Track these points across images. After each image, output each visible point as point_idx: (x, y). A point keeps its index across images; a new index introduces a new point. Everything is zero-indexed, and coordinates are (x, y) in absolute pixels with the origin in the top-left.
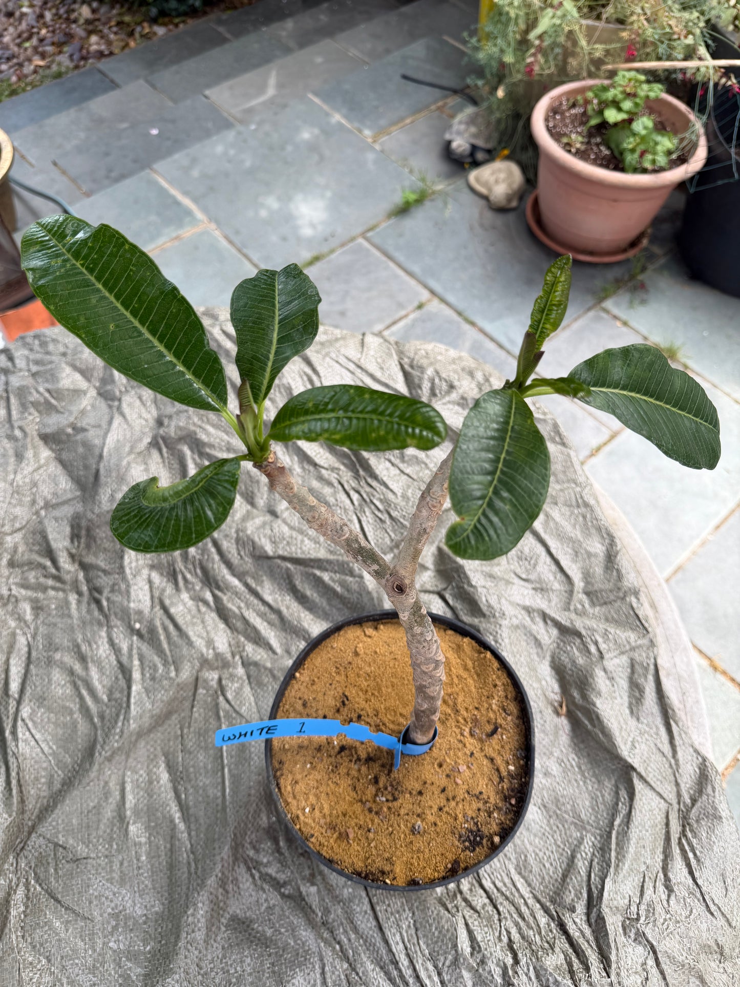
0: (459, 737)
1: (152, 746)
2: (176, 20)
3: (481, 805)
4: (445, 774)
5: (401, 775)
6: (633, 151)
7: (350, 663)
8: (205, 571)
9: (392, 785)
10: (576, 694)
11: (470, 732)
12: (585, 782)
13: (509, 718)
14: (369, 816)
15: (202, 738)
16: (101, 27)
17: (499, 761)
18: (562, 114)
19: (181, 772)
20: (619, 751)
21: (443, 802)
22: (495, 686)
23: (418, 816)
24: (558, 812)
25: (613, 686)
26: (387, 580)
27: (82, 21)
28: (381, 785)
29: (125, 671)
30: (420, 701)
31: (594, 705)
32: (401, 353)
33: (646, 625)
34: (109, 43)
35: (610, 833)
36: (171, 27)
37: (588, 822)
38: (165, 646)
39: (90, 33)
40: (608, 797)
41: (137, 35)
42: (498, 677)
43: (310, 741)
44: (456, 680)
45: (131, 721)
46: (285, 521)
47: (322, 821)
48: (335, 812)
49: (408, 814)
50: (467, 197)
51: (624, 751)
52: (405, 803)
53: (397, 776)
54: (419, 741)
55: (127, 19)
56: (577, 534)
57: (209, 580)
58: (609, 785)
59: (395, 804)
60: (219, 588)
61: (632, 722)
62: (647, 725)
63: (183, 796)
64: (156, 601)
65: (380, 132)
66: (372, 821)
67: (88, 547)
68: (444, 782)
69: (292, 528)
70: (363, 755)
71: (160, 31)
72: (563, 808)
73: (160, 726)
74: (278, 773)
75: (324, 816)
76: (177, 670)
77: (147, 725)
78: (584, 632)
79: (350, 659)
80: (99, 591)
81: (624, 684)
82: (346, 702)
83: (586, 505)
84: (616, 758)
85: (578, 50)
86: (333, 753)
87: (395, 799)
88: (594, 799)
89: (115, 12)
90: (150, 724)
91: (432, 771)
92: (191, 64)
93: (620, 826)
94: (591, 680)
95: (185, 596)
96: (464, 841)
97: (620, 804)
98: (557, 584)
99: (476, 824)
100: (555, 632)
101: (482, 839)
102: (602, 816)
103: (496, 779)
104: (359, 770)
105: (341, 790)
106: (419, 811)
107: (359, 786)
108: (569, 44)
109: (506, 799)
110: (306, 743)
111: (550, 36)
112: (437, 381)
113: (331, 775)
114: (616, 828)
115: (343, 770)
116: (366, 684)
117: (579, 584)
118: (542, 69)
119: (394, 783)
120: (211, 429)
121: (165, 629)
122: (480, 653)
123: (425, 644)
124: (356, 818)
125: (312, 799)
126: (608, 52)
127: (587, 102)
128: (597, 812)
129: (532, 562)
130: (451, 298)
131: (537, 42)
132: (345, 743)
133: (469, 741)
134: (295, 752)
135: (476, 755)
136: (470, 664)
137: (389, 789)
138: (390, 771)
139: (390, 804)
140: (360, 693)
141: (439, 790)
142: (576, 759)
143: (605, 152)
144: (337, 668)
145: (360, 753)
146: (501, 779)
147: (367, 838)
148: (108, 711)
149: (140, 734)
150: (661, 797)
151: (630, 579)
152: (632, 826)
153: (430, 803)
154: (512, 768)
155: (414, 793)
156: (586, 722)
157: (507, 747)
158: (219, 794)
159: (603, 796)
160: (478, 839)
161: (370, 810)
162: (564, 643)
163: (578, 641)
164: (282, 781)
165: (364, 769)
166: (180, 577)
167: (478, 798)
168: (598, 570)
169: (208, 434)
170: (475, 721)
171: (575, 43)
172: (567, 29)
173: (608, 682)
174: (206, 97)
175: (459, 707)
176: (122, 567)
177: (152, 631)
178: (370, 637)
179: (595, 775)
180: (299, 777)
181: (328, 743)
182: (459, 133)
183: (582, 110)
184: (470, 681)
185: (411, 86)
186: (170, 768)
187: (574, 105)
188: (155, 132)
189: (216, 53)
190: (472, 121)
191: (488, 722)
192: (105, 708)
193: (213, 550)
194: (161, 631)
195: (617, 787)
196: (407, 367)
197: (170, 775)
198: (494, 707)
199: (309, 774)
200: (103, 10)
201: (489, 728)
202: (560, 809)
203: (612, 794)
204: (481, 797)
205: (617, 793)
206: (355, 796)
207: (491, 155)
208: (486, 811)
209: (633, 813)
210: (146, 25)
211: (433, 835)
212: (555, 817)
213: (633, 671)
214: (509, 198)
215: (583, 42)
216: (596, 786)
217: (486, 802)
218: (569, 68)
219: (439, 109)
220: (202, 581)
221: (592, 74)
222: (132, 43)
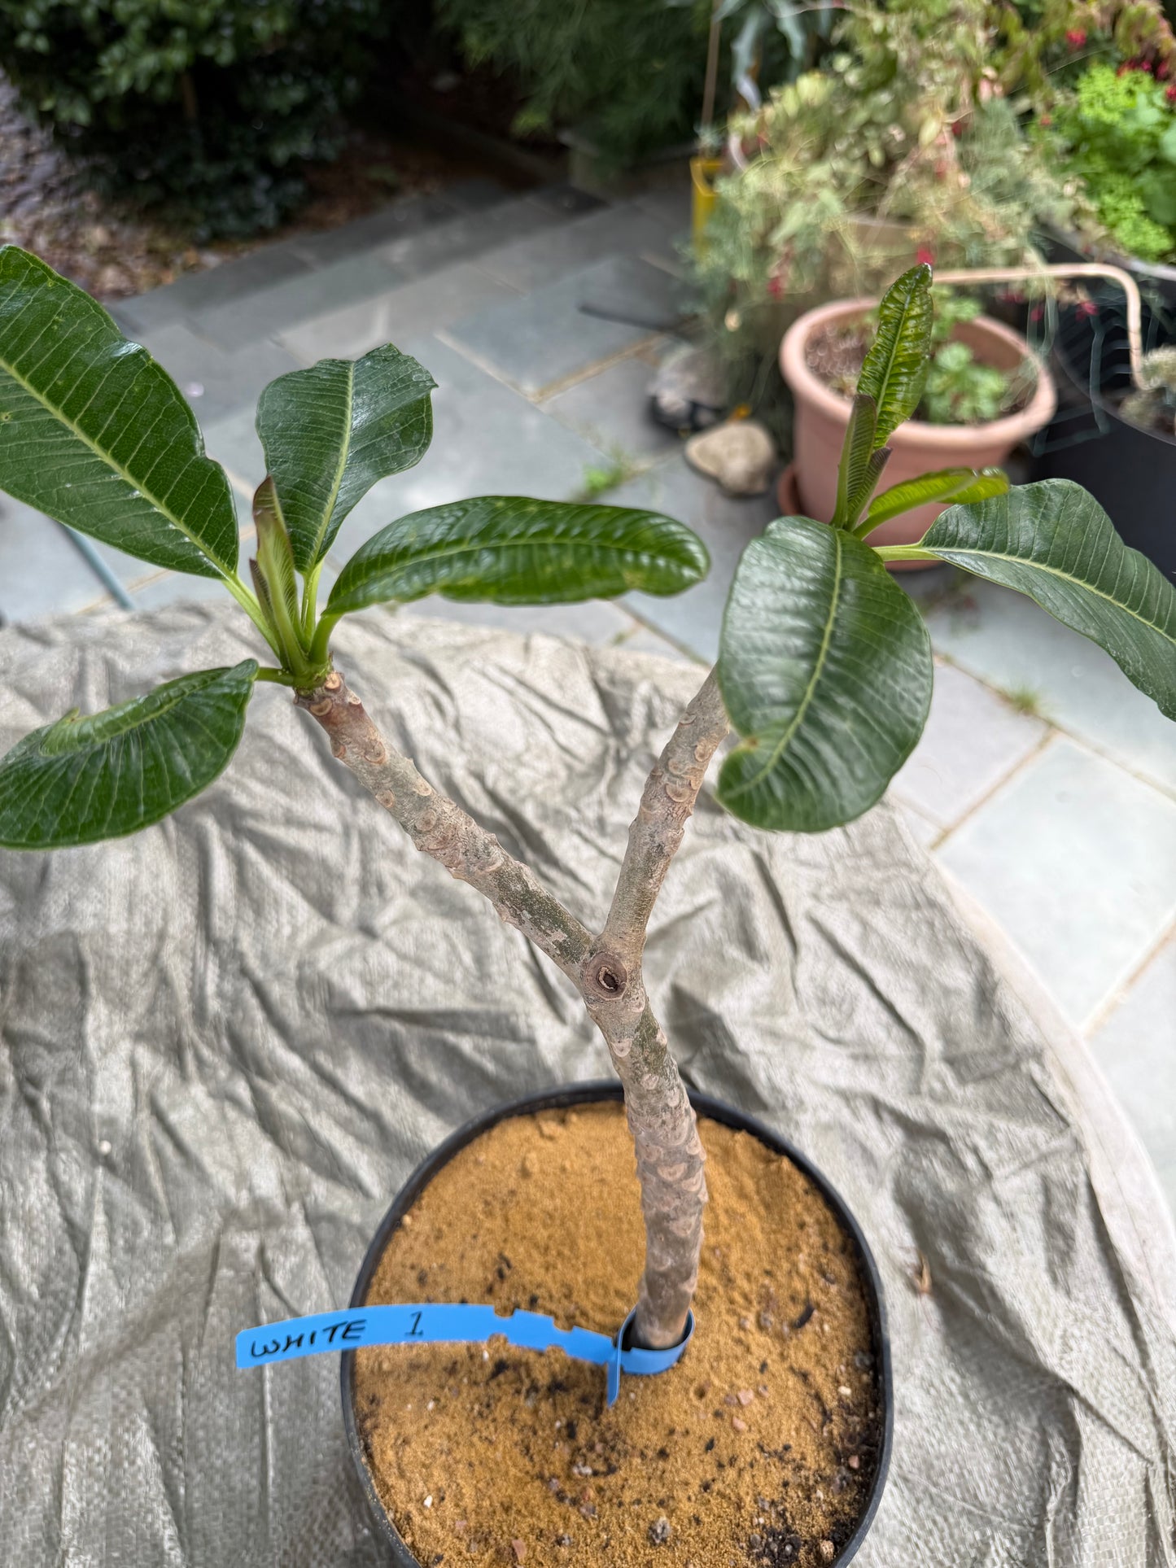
0: (736, 1332)
1: (123, 1387)
2: (237, 246)
3: (788, 1474)
4: (711, 1410)
5: (621, 1418)
6: (941, 394)
7: (513, 1193)
8: (237, 1042)
9: (604, 1441)
10: (946, 1250)
11: (758, 1322)
12: (979, 1426)
13: (834, 1289)
14: (559, 1509)
15: (223, 1368)
16: (121, 257)
17: (819, 1377)
18: (828, 348)
19: (180, 1440)
20: (1041, 1357)
21: (711, 1472)
22: (802, 1226)
23: (661, 1503)
24: (934, 1490)
25: (1014, 1229)
26: (585, 965)
27: (92, 250)
28: (582, 1439)
29: (77, 1236)
30: (656, 1252)
31: (983, 1268)
32: (593, 664)
33: (1063, 1111)
34: (132, 278)
35: (1040, 1528)
36: (229, 257)
37: (994, 1508)
38: (157, 1183)
39: (104, 264)
40: (1028, 1455)
41: (177, 267)
42: (808, 1209)
43: (434, 1354)
44: (724, 1219)
45: (83, 1336)
46: (389, 945)
47: (460, 1525)
48: (486, 1503)
49: (639, 1502)
50: (686, 478)
51: (1050, 1356)
52: (633, 1476)
53: (613, 1419)
54: (656, 1343)
55: (163, 244)
56: (920, 955)
57: (245, 1059)
58: (1026, 1427)
59: (612, 1479)
60: (262, 1073)
61: (1058, 1299)
62: (1087, 1303)
63: (182, 1491)
64: (144, 1100)
65: (548, 386)
66: (566, 1519)
67: (21, 1000)
68: (708, 1427)
69: (403, 957)
70: (543, 1379)
71: (211, 259)
72: (941, 1481)
73: (140, 1344)
74: (368, 1424)
75: (464, 1515)
76: (178, 1231)
77: (114, 1343)
78: (950, 1131)
79: (512, 1184)
80: (36, 1082)
81: (1033, 1225)
82: (507, 1272)
83: (932, 904)
84: (1036, 1371)
85: (845, 257)
86: (481, 1376)
87: (611, 1470)
88: (1000, 1458)
89: (144, 235)
90: (121, 1341)
91: (685, 1405)
92: (258, 301)
93: (1058, 1512)
94: (972, 1221)
95: (198, 1090)
96: (759, 1556)
97: (1054, 1466)
98: (892, 1045)
99: (781, 1515)
100: (897, 1135)
101: (796, 1549)
102: (1021, 1493)
103: (815, 1418)
104: (536, 1411)
105: (499, 1455)
106: (663, 1493)
107: (537, 1445)
108: (831, 250)
109: (839, 1458)
110: (425, 1358)
111: (803, 240)
112: (656, 702)
113: (478, 1425)
114: (1051, 1516)
115: (501, 1412)
116: (546, 1234)
117: (934, 1045)
118: (793, 286)
119: (609, 1435)
120: (257, 787)
121: (158, 1153)
122: (768, 1161)
123: (666, 1116)
124: (532, 1514)
125: (439, 1477)
126: (890, 262)
127: (864, 331)
128: (1010, 1487)
129: (845, 1007)
130: (667, 626)
131: (784, 249)
132: (504, 1355)
133: (757, 1340)
134: (403, 1378)
135: (774, 1367)
136: (750, 1185)
137: (599, 1447)
138: (599, 1410)
139: (601, 1482)
140: (535, 1254)
141: (702, 1445)
142: (958, 1379)
144: (487, 1203)
145: (536, 1374)
146: (826, 1415)
147: (556, 1559)
148: (38, 1318)
149: (100, 1362)
150: (1131, 1447)
151: (1024, 1032)
152: (1082, 1510)
153: (684, 1475)
154: (845, 1391)
155: (650, 1453)
156: (971, 1303)
157: (834, 1348)
158: (254, 1482)
159: (1017, 1452)
160: (788, 1548)
161: (560, 1496)
162: (916, 1153)
163: (941, 1149)
164: (375, 1441)
165: (545, 1407)
166: (189, 1057)
167: (781, 1459)
168: (965, 1017)
169: (251, 795)
170: (767, 1299)
171: (841, 248)
172: (826, 227)
173: (1003, 1223)
174: (280, 344)
175: (733, 1273)
176: (80, 1038)
177: (133, 1156)
178: (551, 1138)
179: (997, 1410)
180: (410, 1429)
181: (472, 1357)
182: (671, 384)
183: (857, 343)
184: (752, 1219)
185: (594, 323)
186: (159, 1432)
187: (844, 334)
188: (199, 392)
189: (293, 285)
190: (690, 365)
191: (793, 1299)
192: (32, 1311)
193: (253, 1002)
194: (148, 1155)
195: (1043, 1432)
196: (604, 685)
197: (158, 1447)
198: (802, 1268)
199: (433, 1422)
200: (127, 233)
201: (795, 1312)
202: (936, 1485)
203: (1036, 1446)
204: (788, 1456)
205: (1045, 1444)
206: (529, 1468)
207: (721, 415)
208: (800, 1485)
209: (1082, 1485)
210: (191, 252)
211: (694, 1546)
212: (927, 1502)
213: (1048, 1201)
214: (752, 477)
215: (853, 247)
216: (1001, 1431)
217: (799, 1468)
218: (833, 282)
219: (639, 354)
220: (231, 1063)
221: (868, 293)
222: (169, 278)
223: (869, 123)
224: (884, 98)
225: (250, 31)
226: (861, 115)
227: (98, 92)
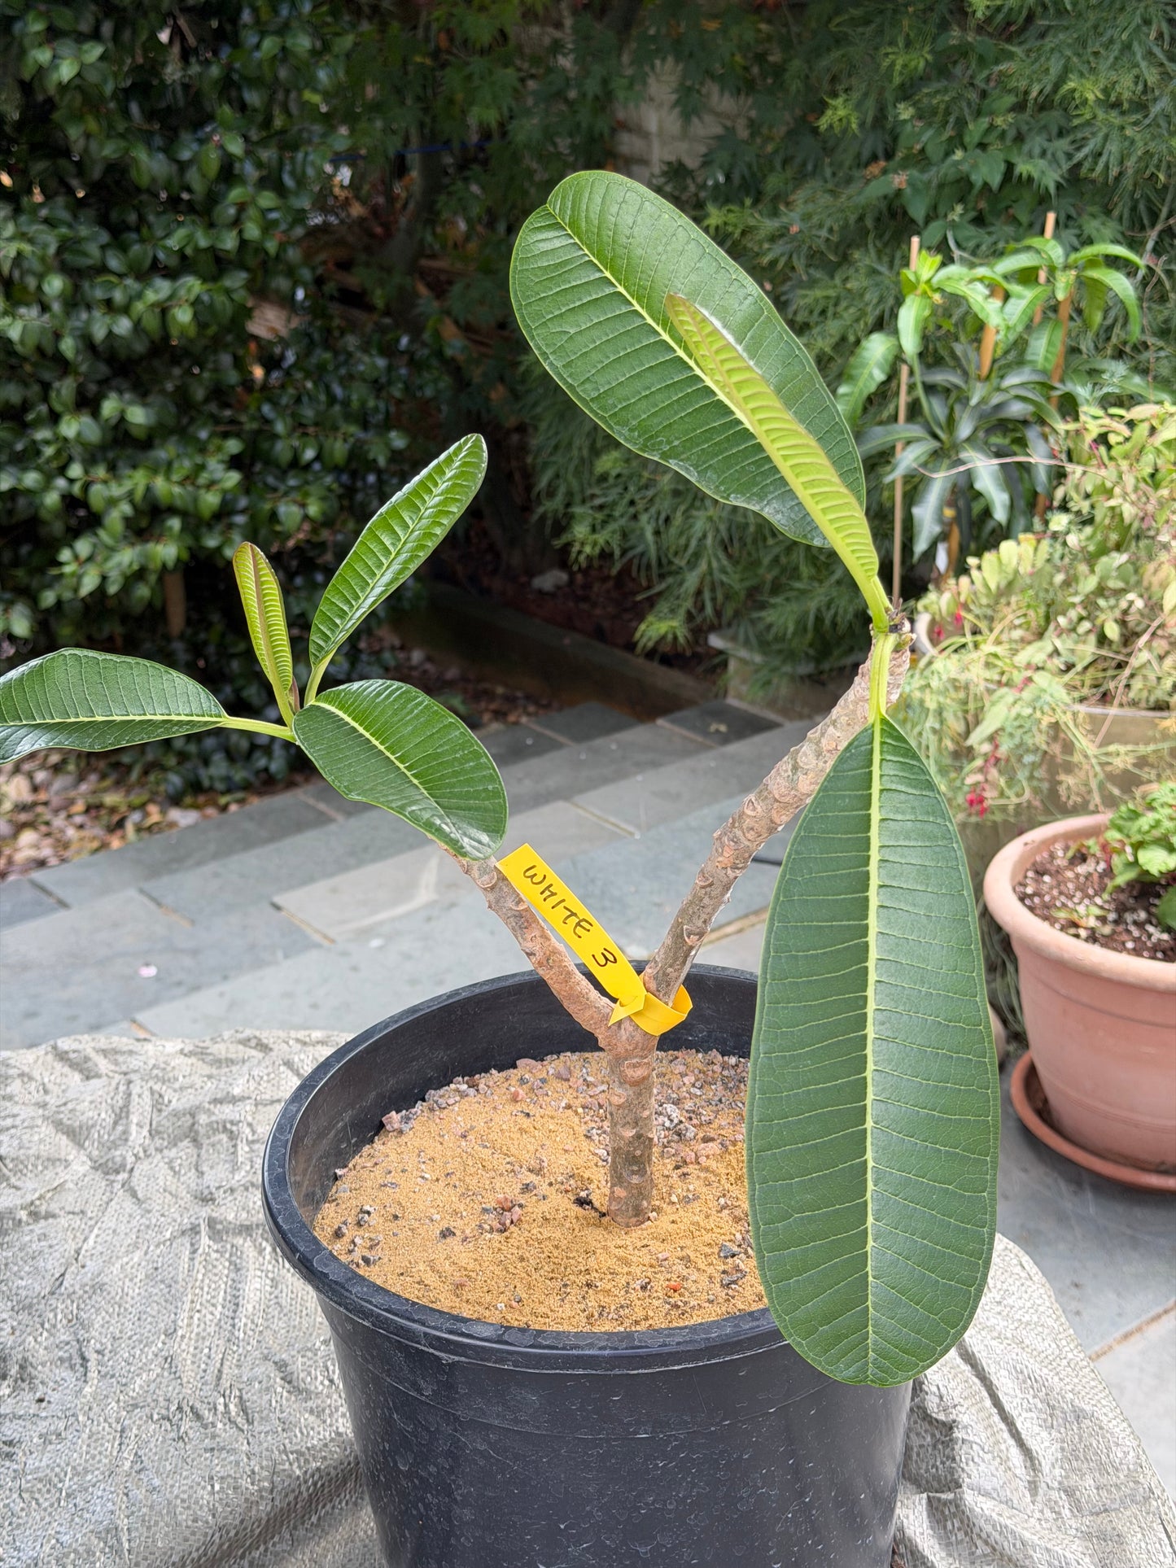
2: (223, 800)
16: (48, 817)
18: (1057, 873)
34: (63, 845)
36: (211, 811)
39: (20, 827)
41: (130, 827)
55: (110, 799)
71: (183, 818)
85: (1077, 758)
89: (84, 787)
92: (250, 860)
108: (1056, 749)
111: (1011, 735)
118: (1002, 794)
126: (1142, 762)
127: (1111, 850)
131: (986, 748)
143: (1158, 935)
171: (1069, 747)
172: (1046, 721)
174: (278, 908)
183: (1102, 866)
187: (1082, 858)
188: (150, 972)
189: (308, 839)
200: (59, 783)
210: (153, 809)
215: (1085, 744)
218: (1062, 790)
221: (1111, 802)
222: (116, 843)
223: (1101, 591)
224: (1120, 559)
225: (274, 517)
226: (1089, 584)
227: (49, 598)
